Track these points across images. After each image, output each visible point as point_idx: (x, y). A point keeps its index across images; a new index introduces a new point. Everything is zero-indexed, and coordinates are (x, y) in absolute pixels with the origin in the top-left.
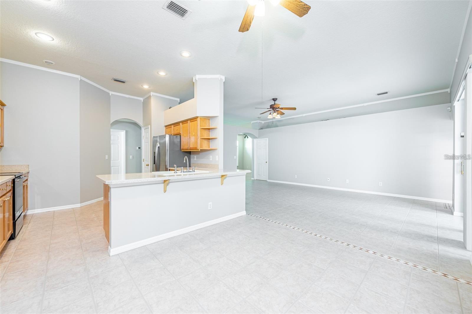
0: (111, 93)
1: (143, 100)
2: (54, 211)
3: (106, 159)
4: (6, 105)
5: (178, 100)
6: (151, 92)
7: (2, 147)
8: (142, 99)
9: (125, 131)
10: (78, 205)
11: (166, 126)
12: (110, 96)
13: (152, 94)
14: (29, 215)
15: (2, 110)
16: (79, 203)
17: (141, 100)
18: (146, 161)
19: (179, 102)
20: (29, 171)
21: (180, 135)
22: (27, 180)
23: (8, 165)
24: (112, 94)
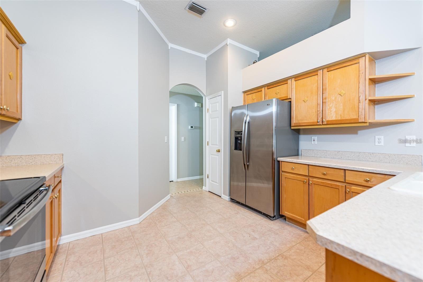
0: (171, 45)
1: (207, 58)
2: (102, 234)
3: (165, 142)
4: (25, 43)
5: (258, 53)
6: (229, 39)
7: (19, 121)
8: (205, 56)
9: (176, 105)
10: (136, 221)
11: (244, 92)
12: (169, 49)
13: (229, 41)
14: (63, 244)
15: (17, 49)
16: (137, 218)
17: (205, 58)
18: (212, 145)
19: (258, 56)
20: (64, 165)
21: (289, 100)
22: (60, 182)
23: (29, 155)
24: (171, 47)
